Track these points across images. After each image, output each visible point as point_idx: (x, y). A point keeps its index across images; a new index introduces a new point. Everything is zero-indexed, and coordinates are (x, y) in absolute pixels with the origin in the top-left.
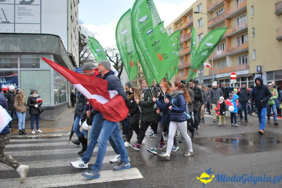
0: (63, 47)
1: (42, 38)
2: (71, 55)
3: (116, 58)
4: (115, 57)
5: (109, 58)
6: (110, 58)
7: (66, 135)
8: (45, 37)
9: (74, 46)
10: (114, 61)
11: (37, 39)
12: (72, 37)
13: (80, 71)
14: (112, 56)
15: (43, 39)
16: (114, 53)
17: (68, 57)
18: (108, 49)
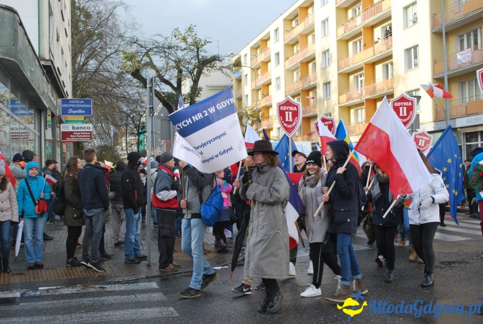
0: (27, 41)
2: (50, 64)
3: (176, 72)
4: (172, 70)
5: (157, 71)
6: (161, 73)
7: (32, 293)
9: (58, 40)
12: (51, 14)
13: (74, 109)
14: (166, 66)
16: (170, 59)
17: (40, 70)
18: (154, 46)
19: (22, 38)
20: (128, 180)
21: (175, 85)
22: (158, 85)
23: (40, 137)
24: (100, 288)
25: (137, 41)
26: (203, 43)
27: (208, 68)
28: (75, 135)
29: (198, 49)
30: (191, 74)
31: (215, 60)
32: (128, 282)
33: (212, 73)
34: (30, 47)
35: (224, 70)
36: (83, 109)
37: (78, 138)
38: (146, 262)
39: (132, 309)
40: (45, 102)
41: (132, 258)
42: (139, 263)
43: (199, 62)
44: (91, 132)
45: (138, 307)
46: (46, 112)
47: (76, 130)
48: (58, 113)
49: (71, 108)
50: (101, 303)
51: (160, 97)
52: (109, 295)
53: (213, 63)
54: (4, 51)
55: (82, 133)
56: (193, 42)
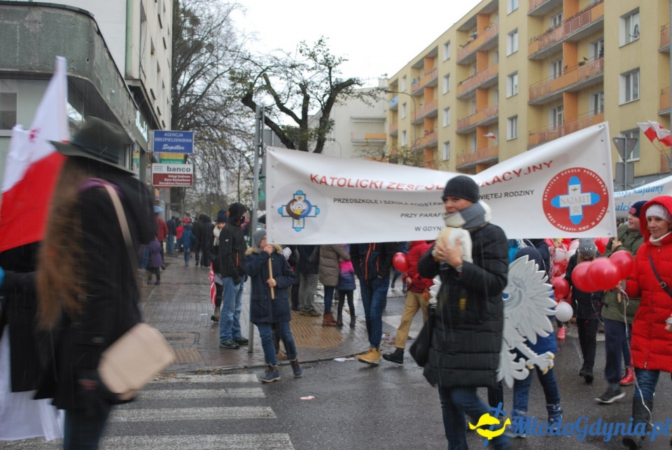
0: (107, 55)
1: (27, 19)
2: (139, 84)
3: (300, 99)
4: (296, 96)
5: (277, 97)
6: (280, 99)
8: (37, 14)
9: (152, 53)
10: (295, 111)
11: (6, 22)
12: (143, 18)
13: (171, 144)
14: (287, 91)
15: (30, 22)
16: (293, 81)
17: (125, 92)
18: (272, 64)
19: (100, 51)
20: (227, 240)
21: (300, 116)
22: (276, 115)
24: (183, 378)
25: (249, 56)
26: (338, 61)
27: (345, 95)
28: (170, 178)
29: (330, 68)
30: (320, 102)
31: (353, 83)
32: (220, 372)
33: (348, 101)
34: (112, 63)
35: (365, 97)
36: (181, 144)
37: (175, 182)
38: (247, 348)
39: (219, 406)
40: (130, 135)
41: (229, 342)
42: (237, 348)
43: (331, 86)
44: (191, 175)
45: (227, 405)
46: (133, 147)
47: (171, 172)
48: (149, 149)
49: (166, 142)
50: (180, 397)
51: (278, 131)
52: (193, 388)
53: (350, 88)
54: (75, 68)
55: (179, 176)
56: (324, 60)
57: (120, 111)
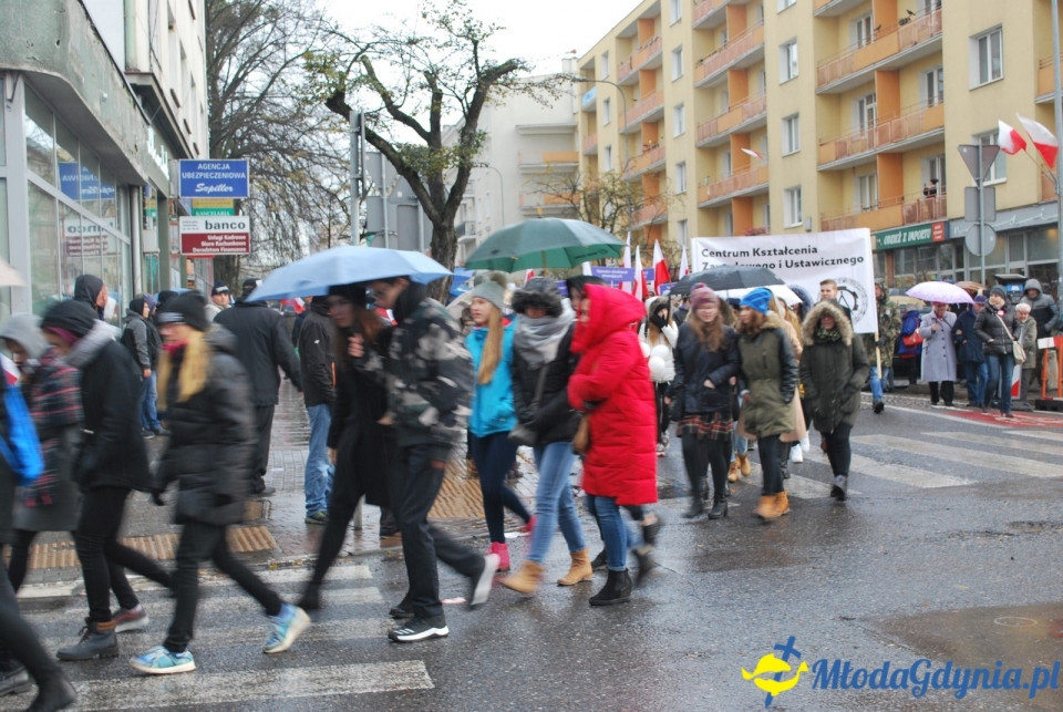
0: (91, 32)
2: (150, 82)
5: (386, 96)
6: (393, 99)
9: (171, 28)
10: (418, 118)
13: (209, 182)
14: (403, 85)
16: (413, 67)
17: (127, 95)
18: (377, 39)
19: (78, 26)
20: (317, 341)
21: (427, 127)
22: (386, 127)
23: (131, 247)
25: (337, 27)
26: (489, 32)
27: (503, 88)
28: (211, 241)
29: (475, 43)
30: (461, 100)
31: (516, 68)
33: (508, 99)
34: (100, 46)
35: (536, 90)
36: (228, 182)
37: (219, 247)
40: (139, 169)
41: (320, 512)
43: (479, 74)
44: (246, 234)
46: (144, 190)
47: (213, 231)
48: (172, 192)
49: (202, 180)
51: (391, 153)
53: (510, 75)
54: (36, 57)
55: (226, 237)
56: (464, 29)
57: (120, 129)
